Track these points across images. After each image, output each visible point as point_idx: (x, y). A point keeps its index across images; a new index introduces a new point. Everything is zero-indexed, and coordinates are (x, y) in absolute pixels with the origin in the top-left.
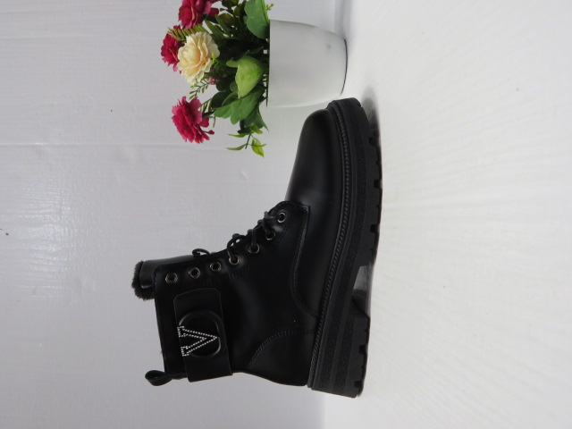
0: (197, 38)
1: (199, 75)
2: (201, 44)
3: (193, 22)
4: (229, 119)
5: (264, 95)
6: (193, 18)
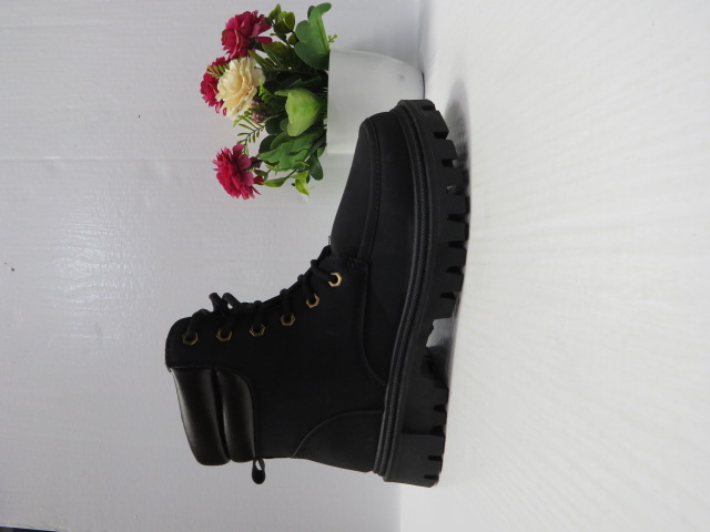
3: (238, 47)
6: (237, 42)
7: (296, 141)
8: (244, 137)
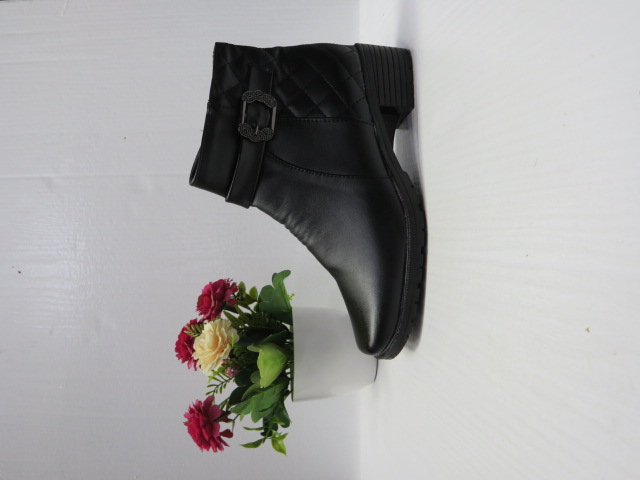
4: (249, 416)
5: (290, 388)
6: (213, 304)
7: (266, 392)
8: (213, 388)
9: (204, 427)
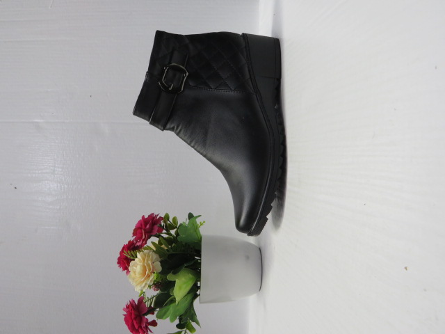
0: (145, 255)
1: (144, 287)
2: (148, 261)
3: (143, 240)
4: (168, 319)
5: (198, 293)
6: (144, 237)
9: (135, 319)
